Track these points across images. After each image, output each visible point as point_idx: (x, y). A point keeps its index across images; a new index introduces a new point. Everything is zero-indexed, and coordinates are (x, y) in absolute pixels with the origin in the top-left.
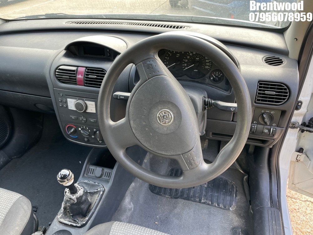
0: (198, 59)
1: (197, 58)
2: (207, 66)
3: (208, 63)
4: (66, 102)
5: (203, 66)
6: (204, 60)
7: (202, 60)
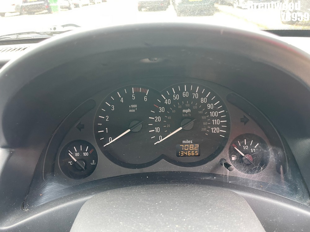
0: (189, 110)
1: (187, 108)
2: (216, 126)
3: (215, 118)
5: (205, 129)
6: (204, 112)
7: (200, 112)
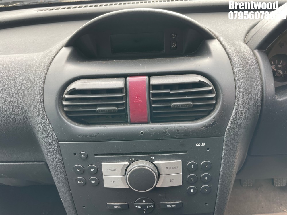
4: (98, 172)
